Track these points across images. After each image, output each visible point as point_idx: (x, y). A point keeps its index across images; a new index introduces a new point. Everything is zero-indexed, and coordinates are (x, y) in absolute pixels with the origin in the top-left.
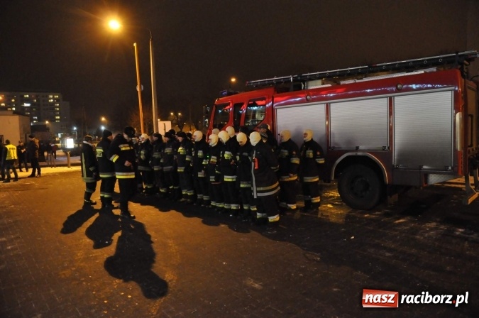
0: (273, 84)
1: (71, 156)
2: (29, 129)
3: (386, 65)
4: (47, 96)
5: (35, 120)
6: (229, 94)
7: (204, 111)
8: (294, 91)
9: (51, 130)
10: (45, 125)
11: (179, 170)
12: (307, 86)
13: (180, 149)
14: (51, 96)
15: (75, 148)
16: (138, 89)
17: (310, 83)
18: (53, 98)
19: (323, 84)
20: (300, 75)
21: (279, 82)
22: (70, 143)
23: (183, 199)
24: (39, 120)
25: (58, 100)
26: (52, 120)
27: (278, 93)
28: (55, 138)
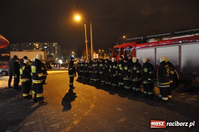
0: (135, 40)
1: (61, 67)
2: (46, 56)
3: (179, 33)
4: (53, 44)
5: (48, 53)
6: (119, 44)
7: (109, 51)
8: (143, 43)
9: (54, 57)
10: (52, 55)
11: (100, 73)
12: (149, 41)
13: (101, 65)
14: (54, 44)
15: (62, 64)
16: (86, 42)
17: (150, 40)
18: (55, 45)
19: (155, 40)
20: (145, 37)
21: (137, 40)
22: (61, 62)
23: (101, 84)
24: (49, 53)
25: (56, 45)
26: (54, 53)
27: (137, 44)
28: (55, 60)
